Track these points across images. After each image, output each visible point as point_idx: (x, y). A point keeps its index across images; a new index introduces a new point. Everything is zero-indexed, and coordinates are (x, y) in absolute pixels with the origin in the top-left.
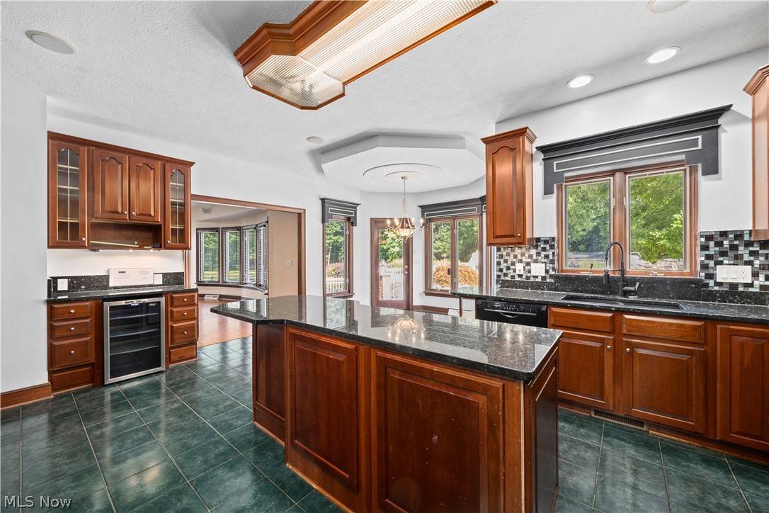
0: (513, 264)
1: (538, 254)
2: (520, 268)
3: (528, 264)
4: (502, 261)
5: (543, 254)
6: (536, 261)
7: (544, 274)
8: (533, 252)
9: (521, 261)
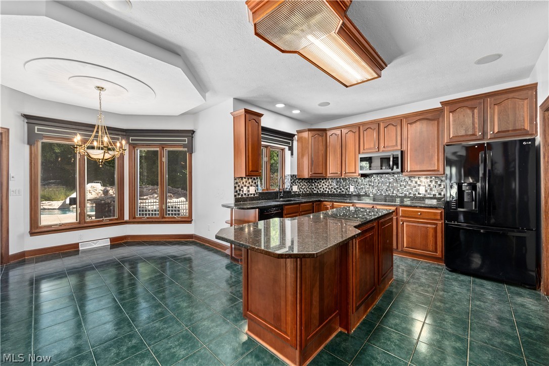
0: (242, 187)
1: (252, 182)
2: (245, 189)
3: (248, 187)
4: (237, 185)
5: (254, 181)
6: (251, 186)
7: (254, 193)
8: (250, 181)
9: (245, 186)
